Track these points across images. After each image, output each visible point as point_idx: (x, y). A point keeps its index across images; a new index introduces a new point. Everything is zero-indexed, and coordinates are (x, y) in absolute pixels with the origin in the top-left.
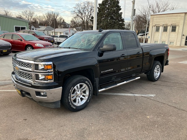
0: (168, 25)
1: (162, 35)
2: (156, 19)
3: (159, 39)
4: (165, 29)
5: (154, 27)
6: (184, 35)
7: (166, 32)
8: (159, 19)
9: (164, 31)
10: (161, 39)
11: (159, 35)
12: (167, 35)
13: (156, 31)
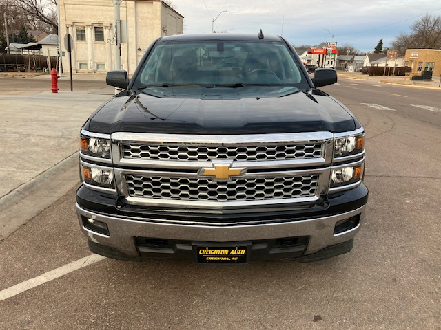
0: (103, 26)
1: (93, 48)
2: (73, 9)
3: (90, 58)
4: (99, 35)
5: (70, 28)
6: (139, 49)
7: (101, 42)
8: (79, 9)
9: (96, 40)
10: (93, 57)
11: (87, 49)
12: (105, 48)
13: (78, 39)
